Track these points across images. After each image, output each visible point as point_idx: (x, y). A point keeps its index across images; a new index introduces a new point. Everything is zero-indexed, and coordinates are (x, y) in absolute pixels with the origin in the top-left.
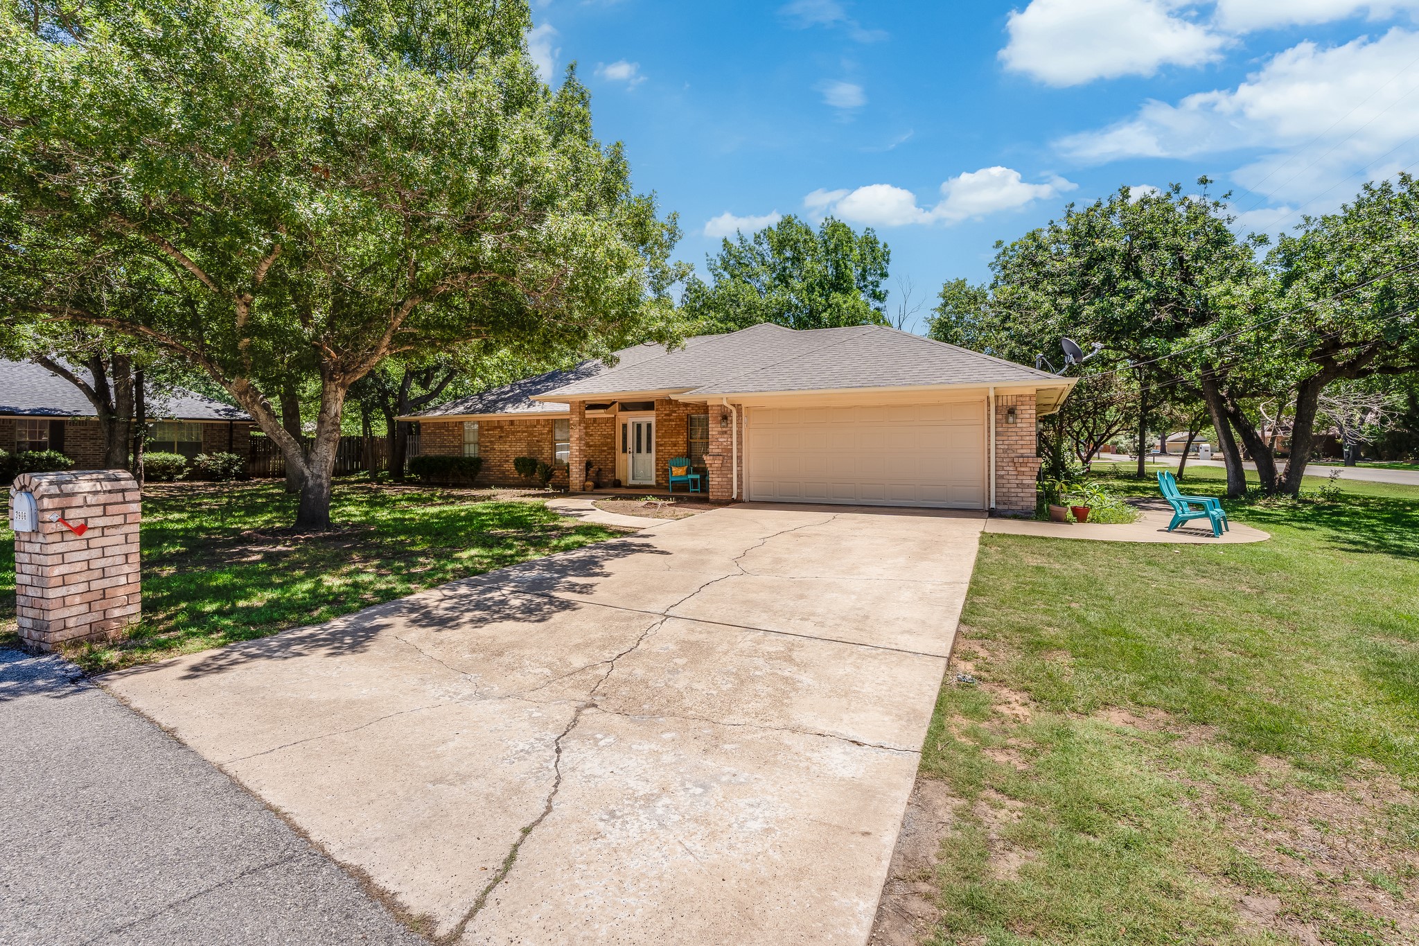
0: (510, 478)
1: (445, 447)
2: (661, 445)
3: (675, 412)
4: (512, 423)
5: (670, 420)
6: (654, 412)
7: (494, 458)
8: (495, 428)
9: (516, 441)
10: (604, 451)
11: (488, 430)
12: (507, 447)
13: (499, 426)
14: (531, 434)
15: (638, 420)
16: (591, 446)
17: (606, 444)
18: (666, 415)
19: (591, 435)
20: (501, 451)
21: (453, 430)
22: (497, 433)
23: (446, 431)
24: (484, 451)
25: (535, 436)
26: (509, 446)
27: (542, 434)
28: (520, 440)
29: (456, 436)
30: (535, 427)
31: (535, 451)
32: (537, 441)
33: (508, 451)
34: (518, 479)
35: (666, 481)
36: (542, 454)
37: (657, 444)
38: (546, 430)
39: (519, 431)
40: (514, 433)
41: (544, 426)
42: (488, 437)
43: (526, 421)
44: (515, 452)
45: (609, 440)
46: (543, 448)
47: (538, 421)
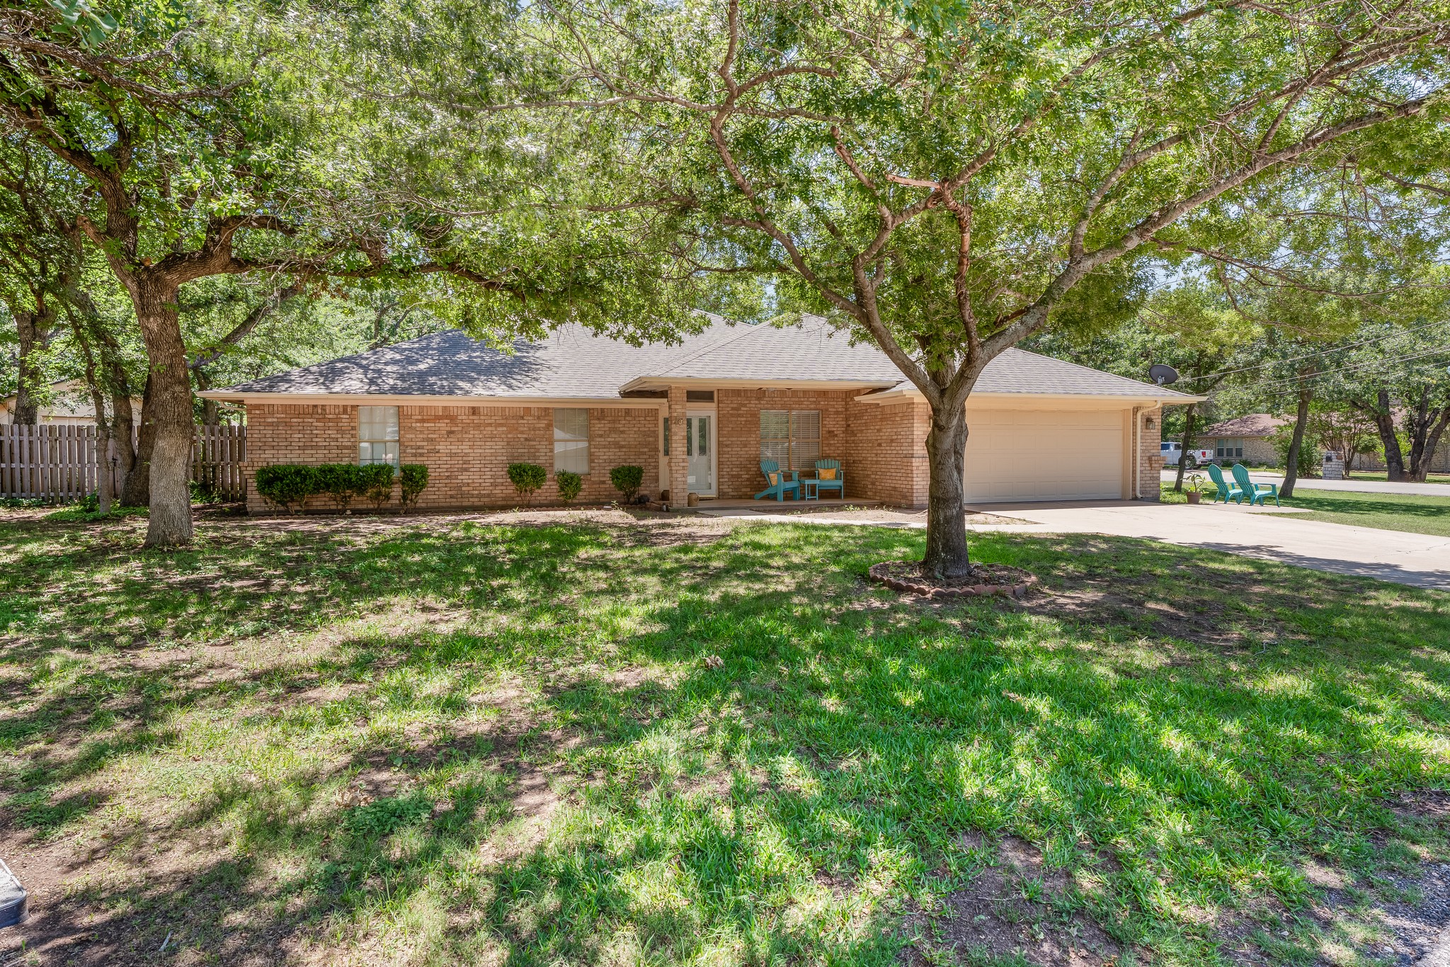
1: (317, 447)
2: (727, 446)
3: (745, 405)
4: (474, 411)
5: (739, 416)
6: (714, 405)
7: (437, 467)
8: (438, 418)
9: (485, 439)
10: (644, 453)
11: (423, 421)
12: (465, 448)
13: (448, 415)
14: (513, 429)
15: (689, 413)
16: (623, 447)
17: (647, 444)
18: (733, 409)
19: (622, 432)
20: (452, 455)
21: (337, 420)
22: (443, 426)
23: (318, 420)
24: (415, 455)
25: (522, 432)
26: (471, 447)
27: (534, 429)
28: (492, 437)
29: (340, 430)
30: (522, 418)
31: (522, 455)
32: (526, 439)
33: (467, 455)
34: (489, 496)
35: (735, 489)
36: (536, 458)
37: (720, 444)
38: (542, 424)
39: (490, 425)
40: (477, 426)
41: (539, 418)
42: (421, 432)
43: (503, 409)
44: (483, 456)
45: (651, 439)
46: (538, 450)
47: (528, 410)
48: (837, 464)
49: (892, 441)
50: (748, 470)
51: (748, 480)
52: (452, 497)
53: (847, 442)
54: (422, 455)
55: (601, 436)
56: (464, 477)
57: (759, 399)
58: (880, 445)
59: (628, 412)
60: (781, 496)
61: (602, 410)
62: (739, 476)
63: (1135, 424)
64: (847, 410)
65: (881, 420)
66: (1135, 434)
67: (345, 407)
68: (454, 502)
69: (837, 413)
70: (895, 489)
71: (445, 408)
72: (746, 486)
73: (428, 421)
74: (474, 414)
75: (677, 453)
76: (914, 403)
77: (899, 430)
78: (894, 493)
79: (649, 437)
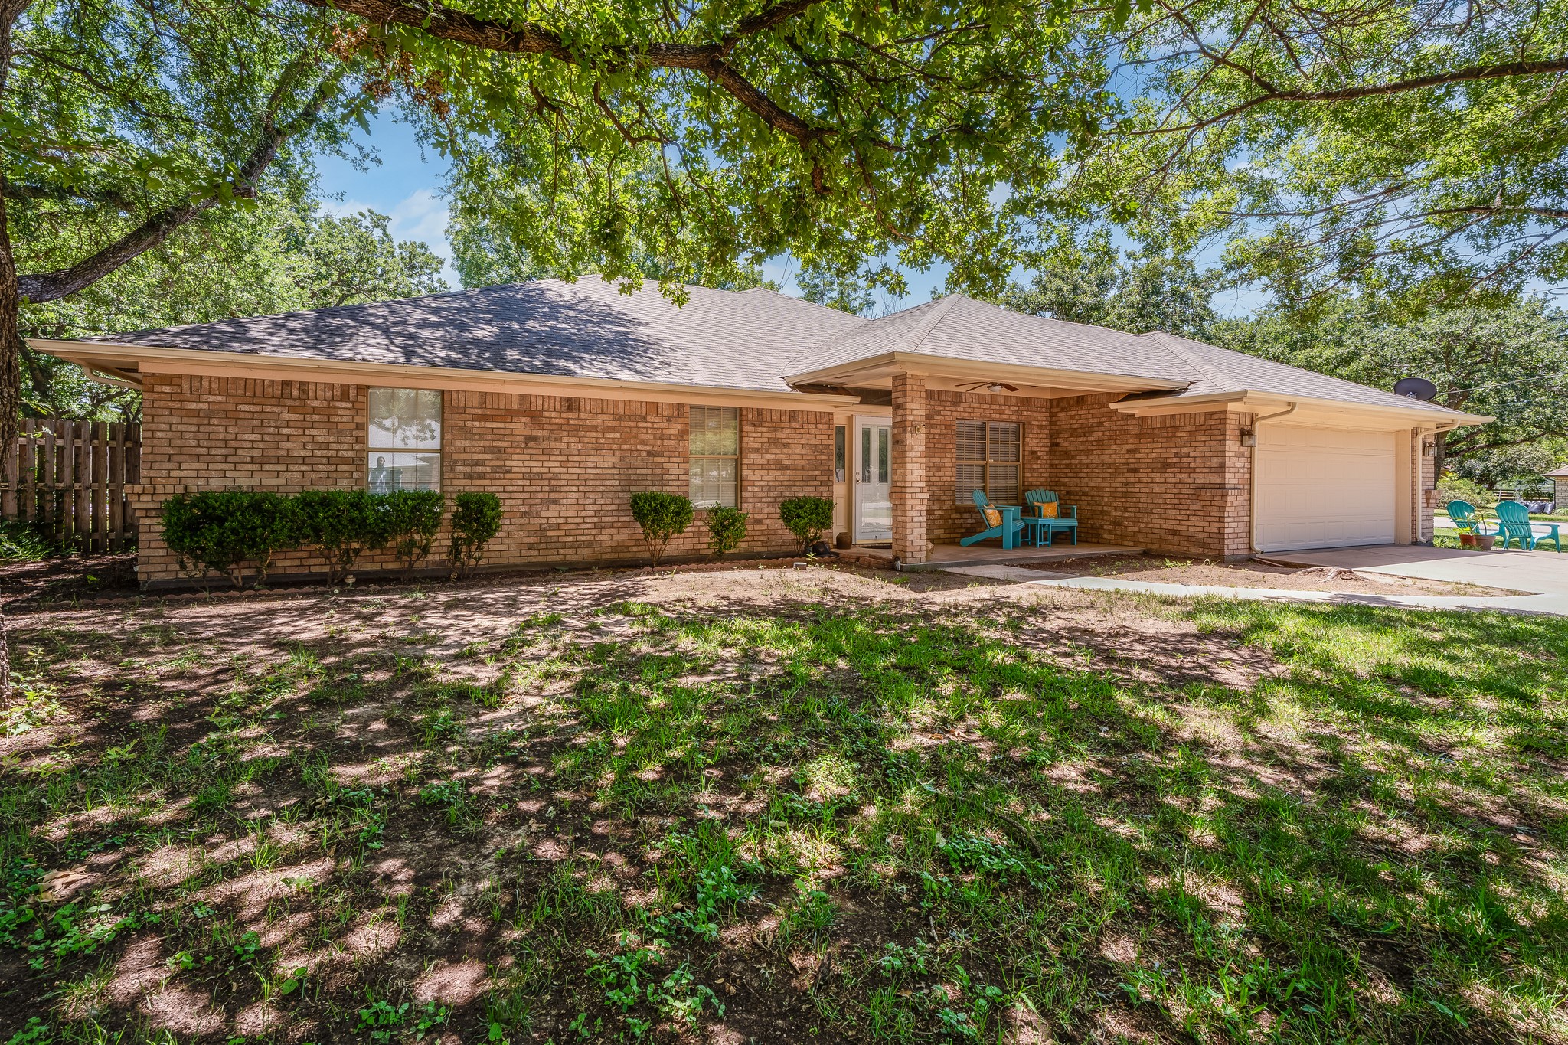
0: (564, 545)
1: (288, 459)
3: (938, 413)
4: (570, 404)
5: (932, 427)
7: (509, 497)
8: (509, 414)
9: (585, 451)
10: (815, 478)
11: (484, 418)
12: (554, 465)
13: (527, 410)
14: (630, 436)
15: (868, 421)
16: (787, 467)
17: (818, 465)
19: (786, 446)
20: (532, 477)
21: (329, 411)
22: (518, 427)
23: (292, 410)
24: (469, 476)
25: (644, 442)
26: (564, 464)
27: (662, 438)
28: (598, 449)
29: (332, 429)
30: (644, 419)
31: (643, 478)
32: (650, 454)
33: (556, 476)
34: (590, 545)
36: (664, 483)
38: (674, 430)
39: (594, 428)
40: (575, 430)
41: (669, 420)
42: (482, 437)
43: (615, 403)
44: (582, 480)
45: (823, 457)
46: (667, 472)
47: (653, 406)
50: (942, 503)
51: (942, 517)
52: (530, 547)
54: (481, 476)
55: (757, 451)
56: (551, 514)
57: (955, 404)
59: (794, 415)
61: (760, 411)
62: (930, 512)
63: (1414, 449)
64: (1052, 423)
65: (1138, 436)
66: (1414, 461)
67: (345, 389)
68: (535, 557)
69: (1040, 427)
71: (522, 397)
72: (940, 527)
73: (494, 418)
74: (569, 409)
75: (913, 478)
76: (1225, 412)
77: (1186, 450)
78: (1170, 537)
79: (821, 453)
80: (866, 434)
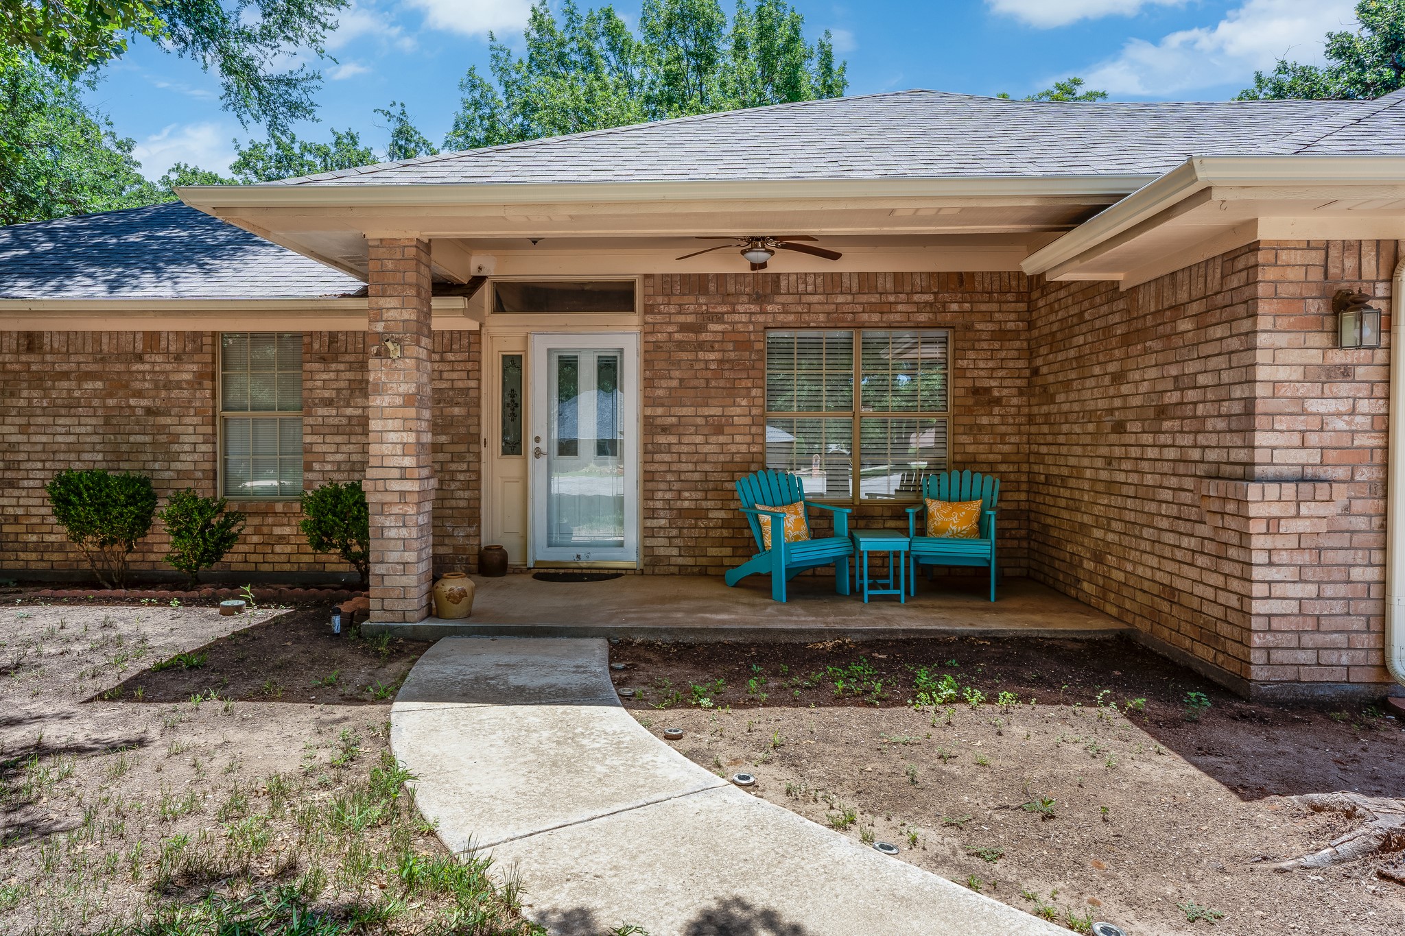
2: (665, 430)
3: (719, 318)
4: (31, 341)
5: (701, 346)
6: (632, 319)
9: (54, 411)
14: (119, 385)
15: (567, 343)
18: (684, 328)
25: (139, 394)
26: (24, 429)
27: (168, 386)
28: (71, 406)
30: (140, 358)
31: (138, 449)
32: (149, 411)
33: (13, 447)
35: (685, 550)
36: (173, 457)
37: (649, 426)
38: (187, 373)
39: (65, 375)
40: (37, 381)
41: (178, 358)
43: (97, 336)
44: (50, 451)
45: (457, 411)
46: (175, 438)
47: (152, 338)
48: (989, 485)
49: (1162, 412)
50: (727, 496)
51: (725, 524)
53: (1031, 420)
55: (329, 403)
57: (760, 298)
58: (1119, 428)
60: (780, 584)
61: (333, 336)
62: (698, 513)
64: (1031, 325)
65: (1126, 340)
69: (1002, 335)
70: (1171, 593)
72: (721, 543)
74: (30, 349)
75: (386, 449)
76: (1254, 247)
77: (1190, 368)
78: (1165, 607)
79: (452, 403)
80: (513, 365)
